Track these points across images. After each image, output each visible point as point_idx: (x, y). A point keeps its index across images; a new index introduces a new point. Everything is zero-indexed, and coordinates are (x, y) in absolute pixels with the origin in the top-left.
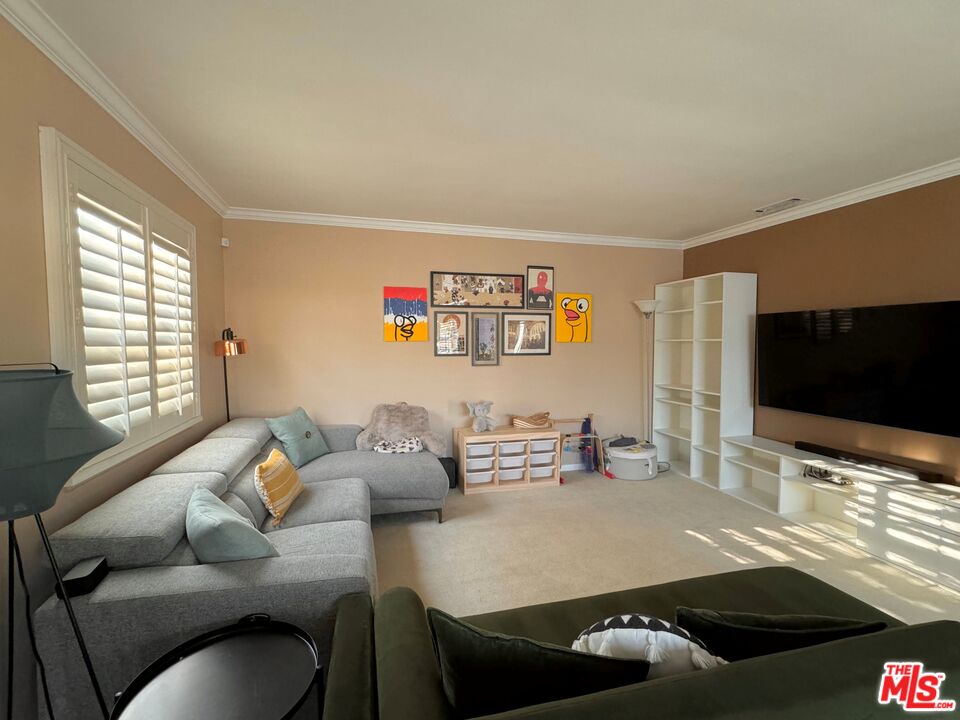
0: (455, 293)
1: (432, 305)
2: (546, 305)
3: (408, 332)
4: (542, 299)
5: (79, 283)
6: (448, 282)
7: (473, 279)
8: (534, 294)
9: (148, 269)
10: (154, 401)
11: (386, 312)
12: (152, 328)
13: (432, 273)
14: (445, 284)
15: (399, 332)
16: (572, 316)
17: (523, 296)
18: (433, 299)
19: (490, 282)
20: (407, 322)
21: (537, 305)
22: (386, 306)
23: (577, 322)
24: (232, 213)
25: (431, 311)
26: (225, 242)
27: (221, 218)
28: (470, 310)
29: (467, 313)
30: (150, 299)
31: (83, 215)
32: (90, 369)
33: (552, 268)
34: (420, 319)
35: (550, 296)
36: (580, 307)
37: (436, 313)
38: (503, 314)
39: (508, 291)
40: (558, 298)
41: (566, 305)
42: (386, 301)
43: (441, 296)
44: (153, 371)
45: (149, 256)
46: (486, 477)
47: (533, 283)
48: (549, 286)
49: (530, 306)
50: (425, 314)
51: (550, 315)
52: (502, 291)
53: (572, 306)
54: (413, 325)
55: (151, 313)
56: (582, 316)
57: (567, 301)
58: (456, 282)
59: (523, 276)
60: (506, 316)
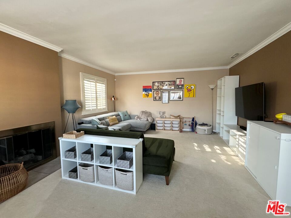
0: (158, 86)
1: (153, 89)
2: (182, 88)
3: (148, 95)
4: (180, 86)
5: (84, 90)
6: (156, 84)
7: (162, 83)
8: (178, 86)
9: (96, 87)
10: (97, 106)
11: (143, 91)
12: (96, 96)
13: (153, 82)
14: (156, 85)
15: (146, 96)
16: (189, 90)
17: (175, 86)
18: (153, 88)
19: (167, 83)
20: (147, 93)
21: (179, 88)
22: (143, 90)
23: (191, 92)
24: (116, 74)
25: (153, 91)
26: (115, 80)
27: (115, 76)
28: (162, 90)
29: (161, 91)
30: (96, 91)
31: (85, 82)
32: (86, 101)
33: (183, 78)
34: (150, 93)
35: (183, 85)
36: (192, 88)
37: (154, 91)
38: (170, 91)
39: (171, 85)
40: (185, 86)
41: (187, 88)
42: (143, 89)
43: (155, 88)
44: (97, 102)
45: (96, 85)
46: (161, 128)
47: (178, 83)
48: (182, 83)
49: (177, 88)
50: (151, 91)
51: (183, 90)
52: (169, 85)
53: (189, 88)
54: (149, 94)
55: (96, 93)
56: (192, 90)
57: (188, 87)
58: (158, 84)
59: (175, 81)
60: (171, 91)
